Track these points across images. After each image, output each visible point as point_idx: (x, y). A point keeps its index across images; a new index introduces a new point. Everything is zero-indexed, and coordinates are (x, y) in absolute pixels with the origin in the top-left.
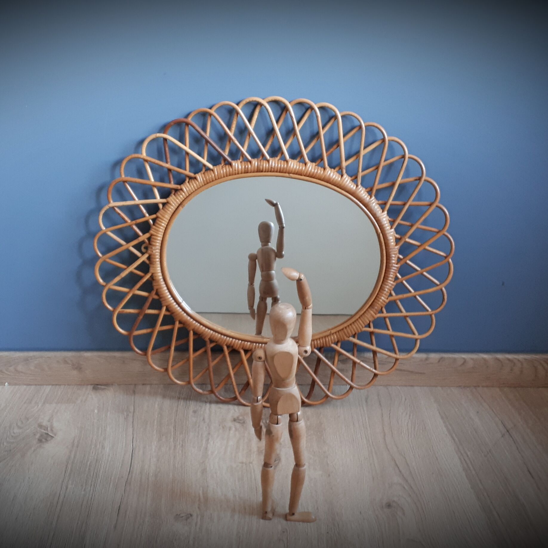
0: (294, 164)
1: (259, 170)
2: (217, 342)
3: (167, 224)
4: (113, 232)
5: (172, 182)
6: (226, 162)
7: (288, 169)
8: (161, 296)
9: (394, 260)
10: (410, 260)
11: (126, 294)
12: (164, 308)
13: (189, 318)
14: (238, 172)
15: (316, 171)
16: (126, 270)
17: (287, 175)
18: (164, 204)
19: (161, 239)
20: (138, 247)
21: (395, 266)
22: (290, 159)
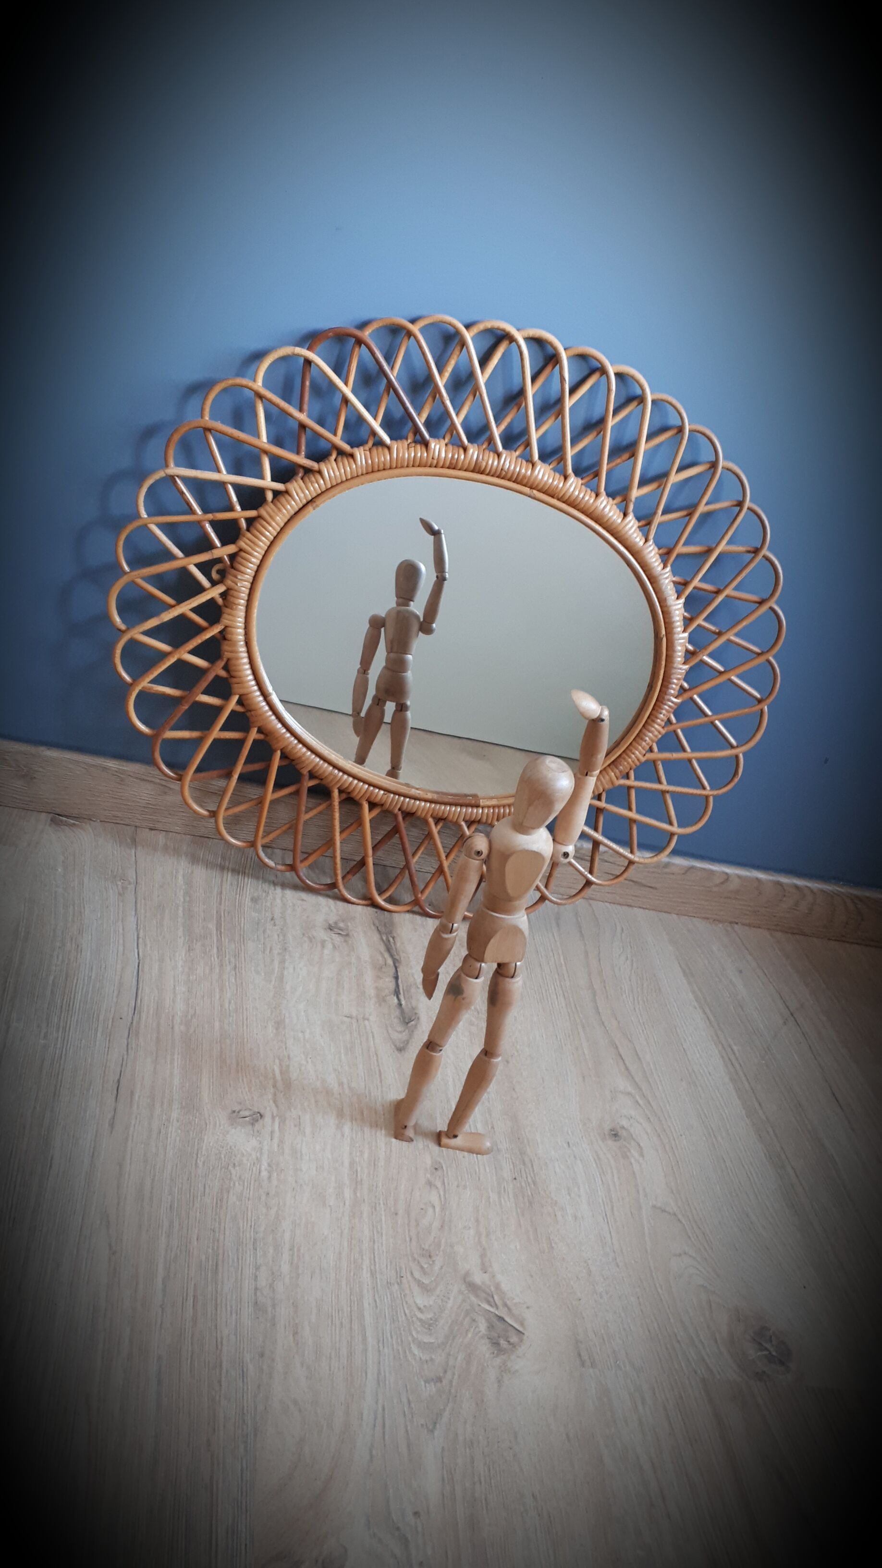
0: (543, 473)
1: (477, 469)
2: (322, 779)
3: (275, 534)
4: (161, 526)
5: (303, 453)
6: (418, 437)
7: (533, 478)
8: (233, 673)
9: (673, 690)
10: (700, 696)
11: (164, 655)
12: (235, 698)
13: (279, 725)
14: (437, 463)
15: (581, 496)
16: (173, 608)
17: (527, 490)
18: (277, 494)
19: (257, 562)
20: (204, 567)
21: (673, 700)
22: (540, 461)
